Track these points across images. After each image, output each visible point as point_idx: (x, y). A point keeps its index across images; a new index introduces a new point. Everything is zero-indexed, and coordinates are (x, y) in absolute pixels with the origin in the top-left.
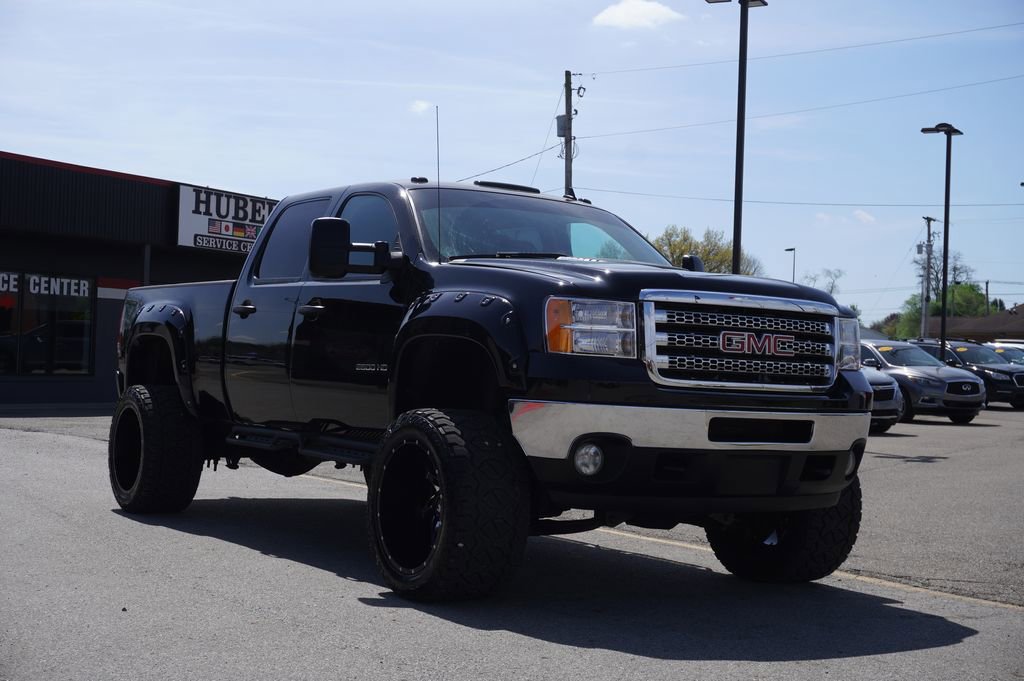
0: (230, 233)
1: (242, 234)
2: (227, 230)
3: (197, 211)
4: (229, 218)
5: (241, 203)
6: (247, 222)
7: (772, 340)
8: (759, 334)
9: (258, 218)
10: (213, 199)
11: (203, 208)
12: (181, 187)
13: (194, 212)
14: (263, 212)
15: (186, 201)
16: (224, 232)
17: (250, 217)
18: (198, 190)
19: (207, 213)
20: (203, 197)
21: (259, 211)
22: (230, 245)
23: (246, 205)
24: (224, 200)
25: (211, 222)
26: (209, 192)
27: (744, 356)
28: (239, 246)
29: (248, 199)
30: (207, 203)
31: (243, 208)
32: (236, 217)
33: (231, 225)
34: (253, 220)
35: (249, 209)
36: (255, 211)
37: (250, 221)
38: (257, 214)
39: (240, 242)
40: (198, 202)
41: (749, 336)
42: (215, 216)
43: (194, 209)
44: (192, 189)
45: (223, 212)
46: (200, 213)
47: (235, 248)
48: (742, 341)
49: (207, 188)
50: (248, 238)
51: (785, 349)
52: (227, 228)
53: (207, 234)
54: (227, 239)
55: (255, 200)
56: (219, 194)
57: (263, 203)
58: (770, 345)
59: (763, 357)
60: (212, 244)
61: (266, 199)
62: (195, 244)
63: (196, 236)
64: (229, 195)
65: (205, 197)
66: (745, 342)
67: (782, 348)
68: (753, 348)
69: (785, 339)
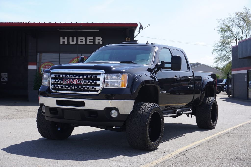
8: (73, 79)
27: (68, 85)
41: (70, 80)
48: (68, 81)
51: (81, 83)
58: (76, 82)
66: (69, 81)
67: (80, 82)
68: (71, 83)
69: (80, 80)
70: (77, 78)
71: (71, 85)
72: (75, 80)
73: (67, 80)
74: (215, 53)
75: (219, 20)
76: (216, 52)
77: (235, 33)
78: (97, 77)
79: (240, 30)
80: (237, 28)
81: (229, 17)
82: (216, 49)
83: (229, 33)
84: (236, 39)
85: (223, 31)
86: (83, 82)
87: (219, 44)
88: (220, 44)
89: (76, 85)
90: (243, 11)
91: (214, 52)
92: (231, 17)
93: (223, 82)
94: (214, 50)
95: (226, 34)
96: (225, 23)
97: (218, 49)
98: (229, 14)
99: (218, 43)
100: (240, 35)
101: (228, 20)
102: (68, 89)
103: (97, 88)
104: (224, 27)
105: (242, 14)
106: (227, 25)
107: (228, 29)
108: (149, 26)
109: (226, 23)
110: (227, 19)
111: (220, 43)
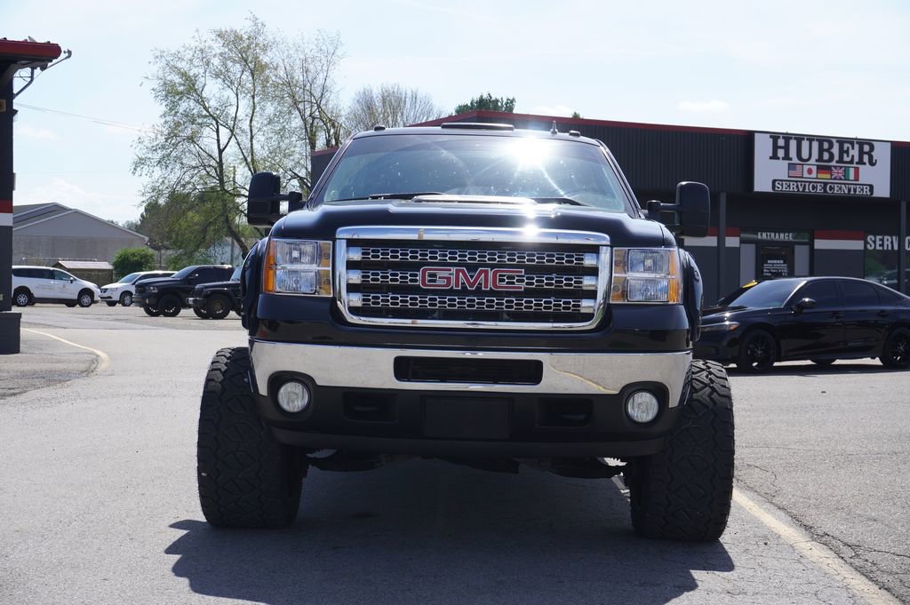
0: (814, 175)
1: (828, 176)
2: (810, 172)
3: (775, 157)
4: (813, 161)
5: (826, 145)
6: (834, 163)
7: (490, 274)
8: (473, 268)
9: (846, 159)
10: (793, 144)
11: (781, 153)
12: (756, 134)
13: (771, 158)
14: (851, 152)
15: (762, 149)
16: (806, 175)
17: (836, 157)
18: (775, 137)
19: (787, 157)
20: (781, 142)
21: (847, 152)
22: (814, 188)
23: (831, 145)
24: (805, 144)
25: (791, 167)
26: (788, 137)
27: (451, 292)
28: (825, 188)
29: (834, 141)
30: (786, 148)
31: (828, 150)
32: (820, 159)
33: (814, 169)
34: (841, 160)
35: (835, 150)
36: (842, 152)
37: (837, 162)
38: (845, 155)
39: (826, 184)
40: (776, 147)
41: (457, 272)
42: (795, 160)
43: (771, 155)
44: (769, 135)
45: (805, 155)
46: (778, 158)
47: (819, 189)
49: (787, 134)
50: (835, 179)
51: (513, 283)
52: (810, 171)
53: (787, 178)
54: (810, 182)
55: (842, 141)
56: (799, 138)
57: (852, 144)
58: (488, 279)
59: (479, 292)
60: (793, 188)
61: (856, 139)
62: (773, 188)
63: (774, 181)
64: (811, 138)
65: (783, 143)
66: (453, 278)
67: (508, 283)
68: (463, 284)
69: (506, 272)
70: (493, 266)
71: (464, 292)
72: (486, 272)
73: (440, 274)
74: (145, 172)
75: (158, 54)
76: (146, 167)
77: (213, 103)
78: (582, 260)
79: (229, 94)
80: (221, 87)
81: (193, 44)
82: (150, 155)
83: (192, 103)
84: (217, 122)
85: (172, 94)
86: (523, 281)
87: (157, 138)
88: (162, 139)
89: (491, 293)
90: (243, 27)
91: (138, 169)
92: (202, 46)
93: (232, 277)
94: (140, 159)
95: (184, 106)
96: (179, 65)
97: (158, 156)
98: (196, 34)
99: (153, 136)
100: (232, 111)
101: (189, 55)
102: (434, 311)
103: (586, 305)
104: (177, 79)
105: (238, 38)
106: (184, 75)
107: (191, 87)
108: (69, 56)
109: (183, 65)
110: (188, 51)
111: (159, 136)
